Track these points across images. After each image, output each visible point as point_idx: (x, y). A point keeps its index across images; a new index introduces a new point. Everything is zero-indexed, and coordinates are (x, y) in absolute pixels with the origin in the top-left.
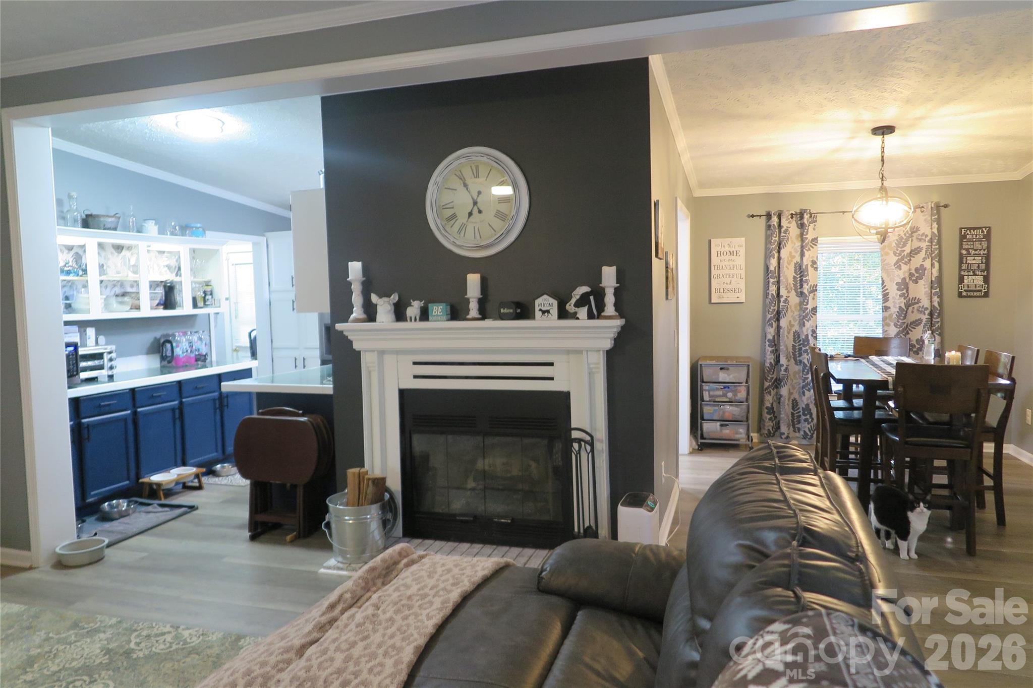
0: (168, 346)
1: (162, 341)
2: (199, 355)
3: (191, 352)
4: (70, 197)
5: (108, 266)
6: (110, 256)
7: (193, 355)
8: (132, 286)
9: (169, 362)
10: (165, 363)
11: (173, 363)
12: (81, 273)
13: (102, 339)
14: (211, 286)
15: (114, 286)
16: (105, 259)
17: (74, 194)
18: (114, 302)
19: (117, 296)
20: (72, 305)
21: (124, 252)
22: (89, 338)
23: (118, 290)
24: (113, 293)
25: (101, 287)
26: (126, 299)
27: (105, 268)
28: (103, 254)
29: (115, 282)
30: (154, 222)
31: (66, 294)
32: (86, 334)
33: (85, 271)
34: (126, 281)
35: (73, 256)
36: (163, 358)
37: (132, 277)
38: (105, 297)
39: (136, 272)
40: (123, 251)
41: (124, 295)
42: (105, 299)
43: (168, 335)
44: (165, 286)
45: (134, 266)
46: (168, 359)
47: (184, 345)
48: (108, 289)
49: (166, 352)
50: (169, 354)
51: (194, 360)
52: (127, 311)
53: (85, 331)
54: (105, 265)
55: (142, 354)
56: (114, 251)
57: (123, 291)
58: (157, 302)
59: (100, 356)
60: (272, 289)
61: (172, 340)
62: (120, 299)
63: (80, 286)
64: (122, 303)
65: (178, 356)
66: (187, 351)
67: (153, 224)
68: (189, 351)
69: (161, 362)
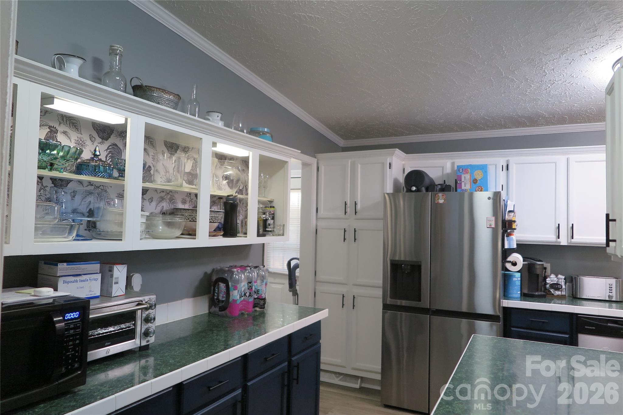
0: (222, 286)
1: (214, 278)
2: (258, 298)
3: (250, 295)
4: (113, 52)
5: (157, 171)
6: (161, 157)
7: (251, 300)
8: (184, 202)
9: (223, 309)
10: (215, 309)
11: (227, 311)
12: (116, 174)
13: (137, 280)
14: (274, 207)
15: (162, 199)
16: (153, 159)
17: (119, 48)
18: (160, 222)
19: (164, 214)
20: (98, 224)
21: (179, 154)
22: (116, 283)
23: (166, 206)
24: (159, 209)
25: (143, 198)
26: (177, 219)
27: (152, 172)
28: (151, 152)
29: (163, 194)
30: (220, 115)
31: (91, 207)
32: (112, 276)
33: (122, 172)
34: (176, 192)
35: (108, 149)
36: (213, 302)
37: (187, 188)
38: (147, 214)
39: (190, 182)
40: (178, 152)
41: (174, 212)
42: (148, 218)
43: (222, 271)
44: (225, 204)
45: (189, 174)
46: (221, 305)
47: (243, 286)
48: (154, 204)
49: (218, 296)
50: (222, 296)
51: (251, 306)
52: (178, 238)
53: (111, 270)
54: (152, 168)
55: (187, 297)
56: (165, 150)
57: (172, 207)
58: (216, 225)
59: (130, 316)
60: (319, 215)
61: (229, 279)
62: (169, 219)
63: (113, 195)
64: (169, 225)
65: (235, 301)
66: (245, 294)
67: (219, 118)
68: (248, 294)
69: (210, 307)
